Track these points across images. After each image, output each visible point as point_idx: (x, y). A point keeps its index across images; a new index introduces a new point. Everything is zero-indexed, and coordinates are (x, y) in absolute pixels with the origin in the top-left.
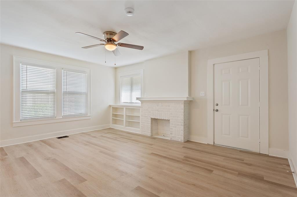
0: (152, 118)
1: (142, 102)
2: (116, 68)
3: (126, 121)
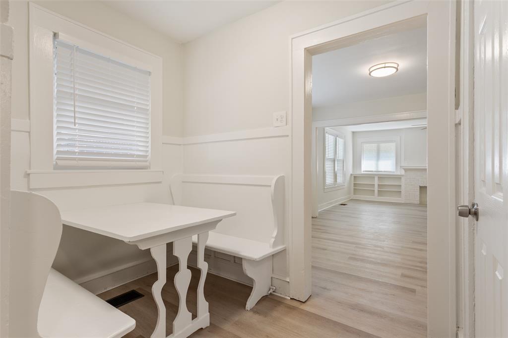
0: (421, 185)
1: (406, 170)
2: (353, 132)
3: (378, 191)
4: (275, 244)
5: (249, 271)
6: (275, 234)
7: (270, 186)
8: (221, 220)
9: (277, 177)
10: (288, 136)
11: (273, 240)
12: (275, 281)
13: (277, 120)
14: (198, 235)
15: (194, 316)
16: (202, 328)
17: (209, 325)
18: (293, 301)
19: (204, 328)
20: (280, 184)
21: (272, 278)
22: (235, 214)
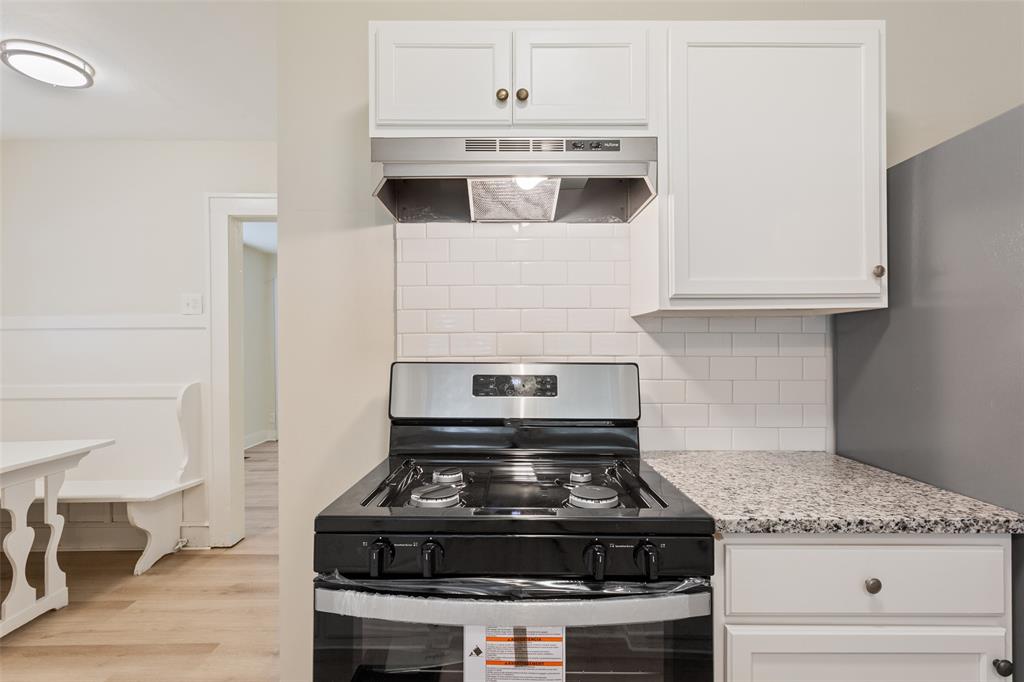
4: (183, 478)
5: (137, 518)
6: (185, 463)
7: (175, 398)
8: (88, 452)
9: (186, 386)
10: (204, 328)
11: (180, 473)
12: (186, 532)
13: (188, 305)
14: (46, 477)
15: (40, 594)
16: (53, 610)
17: (66, 604)
18: (215, 550)
19: (57, 608)
20: (193, 396)
21: (181, 527)
22: (113, 442)
